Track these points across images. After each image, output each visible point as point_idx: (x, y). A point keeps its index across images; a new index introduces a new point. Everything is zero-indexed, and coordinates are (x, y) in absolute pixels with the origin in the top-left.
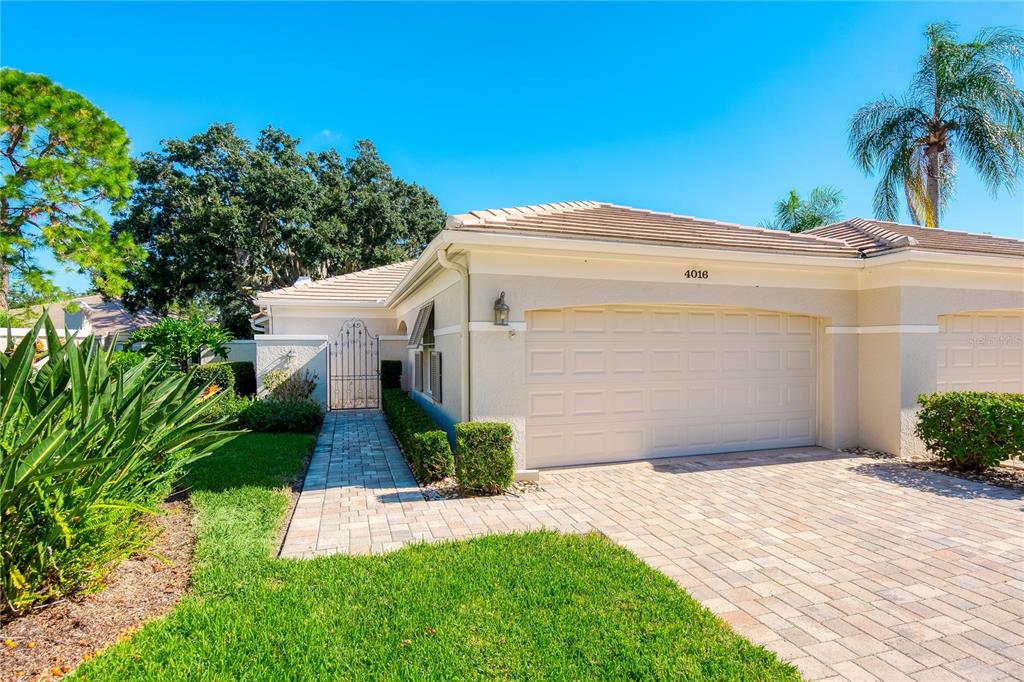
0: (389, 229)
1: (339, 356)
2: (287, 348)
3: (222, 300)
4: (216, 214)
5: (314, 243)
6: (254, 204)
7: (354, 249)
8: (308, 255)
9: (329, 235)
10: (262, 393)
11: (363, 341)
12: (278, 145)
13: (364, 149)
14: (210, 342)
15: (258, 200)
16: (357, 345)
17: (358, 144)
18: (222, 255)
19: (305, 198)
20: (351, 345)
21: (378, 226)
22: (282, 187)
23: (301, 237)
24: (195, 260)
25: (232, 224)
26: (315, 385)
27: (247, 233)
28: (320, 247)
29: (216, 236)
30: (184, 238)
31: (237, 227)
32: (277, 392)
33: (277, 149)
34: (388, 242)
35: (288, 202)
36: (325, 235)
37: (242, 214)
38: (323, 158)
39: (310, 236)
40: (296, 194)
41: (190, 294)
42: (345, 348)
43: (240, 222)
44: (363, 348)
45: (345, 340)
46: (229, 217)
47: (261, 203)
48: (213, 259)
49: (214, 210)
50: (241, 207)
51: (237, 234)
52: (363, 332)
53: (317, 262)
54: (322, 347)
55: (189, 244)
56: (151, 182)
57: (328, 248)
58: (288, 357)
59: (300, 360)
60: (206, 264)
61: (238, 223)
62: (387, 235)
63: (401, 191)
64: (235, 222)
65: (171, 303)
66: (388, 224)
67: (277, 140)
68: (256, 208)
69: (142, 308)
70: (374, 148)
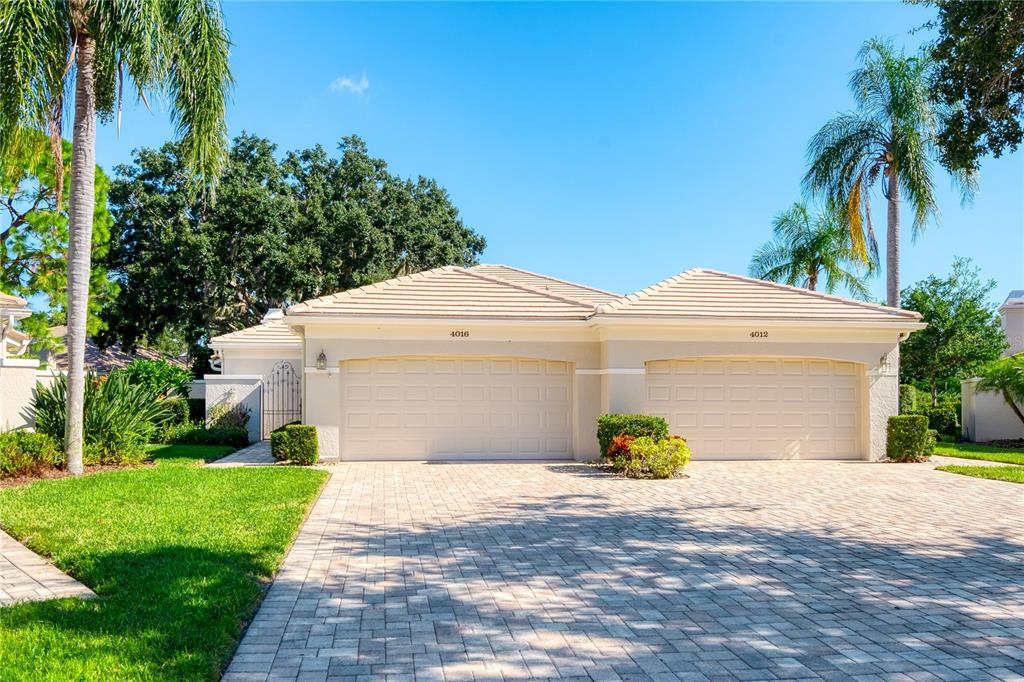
0: (371, 249)
1: (271, 393)
2: (228, 387)
3: (191, 335)
4: (186, 243)
5: (285, 270)
6: (223, 230)
7: (330, 274)
8: (279, 284)
9: (301, 261)
10: (209, 423)
11: (290, 380)
12: (252, 153)
13: (350, 148)
14: (174, 382)
15: (227, 224)
16: (285, 384)
17: (343, 142)
18: (191, 285)
19: (277, 220)
20: (281, 384)
21: (358, 247)
22: (251, 208)
23: (272, 263)
24: (165, 294)
25: (201, 254)
26: (249, 417)
27: (215, 262)
28: (292, 274)
29: (185, 268)
30: (154, 271)
31: (205, 256)
32: (219, 422)
33: (252, 157)
34: (370, 264)
35: (258, 226)
36: (295, 261)
37: (211, 242)
38: (306, 157)
39: (281, 261)
40: (266, 218)
41: (159, 329)
42: (276, 386)
43: (209, 250)
44: (290, 386)
45: (276, 380)
46: (196, 247)
47: (229, 228)
48: (182, 292)
49: (184, 238)
50: (211, 235)
51: (205, 264)
52: (291, 372)
53: (288, 292)
54: (257, 386)
55: (159, 278)
56: (122, 204)
57: (300, 276)
58: (229, 394)
59: (239, 396)
60: (175, 297)
61: (207, 254)
62: (369, 256)
63: (389, 199)
64: (204, 252)
65: (141, 338)
66: (368, 242)
67: (251, 148)
68: (225, 234)
69: (111, 343)
70: (362, 144)
